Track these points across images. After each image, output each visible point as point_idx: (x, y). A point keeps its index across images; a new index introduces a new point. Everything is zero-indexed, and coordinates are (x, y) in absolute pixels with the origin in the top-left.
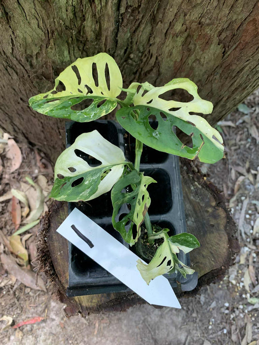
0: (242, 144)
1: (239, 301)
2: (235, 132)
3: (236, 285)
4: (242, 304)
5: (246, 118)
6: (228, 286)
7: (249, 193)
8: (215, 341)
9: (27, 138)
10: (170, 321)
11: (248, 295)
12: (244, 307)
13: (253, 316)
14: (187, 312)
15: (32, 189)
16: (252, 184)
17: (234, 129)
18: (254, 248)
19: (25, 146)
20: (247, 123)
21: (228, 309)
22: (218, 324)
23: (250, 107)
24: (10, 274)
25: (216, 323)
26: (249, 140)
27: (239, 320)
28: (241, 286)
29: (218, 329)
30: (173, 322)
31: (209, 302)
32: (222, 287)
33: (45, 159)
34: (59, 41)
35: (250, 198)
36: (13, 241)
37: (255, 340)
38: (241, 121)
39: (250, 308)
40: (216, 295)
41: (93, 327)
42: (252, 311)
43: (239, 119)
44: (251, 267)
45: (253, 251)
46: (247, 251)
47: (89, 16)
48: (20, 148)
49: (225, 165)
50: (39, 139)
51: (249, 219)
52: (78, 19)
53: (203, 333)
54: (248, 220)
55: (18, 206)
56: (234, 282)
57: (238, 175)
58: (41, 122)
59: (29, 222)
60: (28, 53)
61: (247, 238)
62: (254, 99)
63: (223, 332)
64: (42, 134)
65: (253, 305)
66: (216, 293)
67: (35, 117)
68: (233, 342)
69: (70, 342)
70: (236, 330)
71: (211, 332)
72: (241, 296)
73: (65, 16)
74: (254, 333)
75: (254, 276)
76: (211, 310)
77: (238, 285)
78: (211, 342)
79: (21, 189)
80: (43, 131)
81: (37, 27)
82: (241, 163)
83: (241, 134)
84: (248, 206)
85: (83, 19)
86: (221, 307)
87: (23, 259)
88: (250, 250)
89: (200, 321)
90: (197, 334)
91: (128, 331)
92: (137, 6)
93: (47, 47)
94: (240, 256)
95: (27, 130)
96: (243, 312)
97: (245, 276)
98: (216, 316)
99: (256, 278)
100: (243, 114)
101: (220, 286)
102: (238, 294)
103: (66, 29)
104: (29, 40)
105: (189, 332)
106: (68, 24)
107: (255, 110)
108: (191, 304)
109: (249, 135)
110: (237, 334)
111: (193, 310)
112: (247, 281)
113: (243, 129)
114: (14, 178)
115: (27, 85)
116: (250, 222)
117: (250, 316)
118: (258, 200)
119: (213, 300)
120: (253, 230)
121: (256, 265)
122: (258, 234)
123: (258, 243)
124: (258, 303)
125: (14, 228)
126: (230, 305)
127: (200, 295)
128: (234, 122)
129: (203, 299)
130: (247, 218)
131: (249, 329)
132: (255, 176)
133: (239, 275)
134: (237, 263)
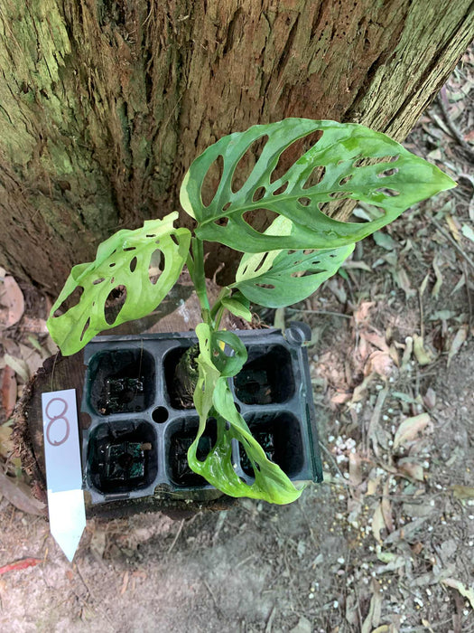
0: (380, 299)
1: (363, 556)
2: (370, 279)
3: (359, 530)
4: (369, 562)
5: (390, 257)
6: (345, 530)
7: (388, 379)
8: (319, 620)
9: (29, 276)
10: (245, 581)
11: (379, 548)
12: (370, 567)
13: (385, 582)
14: (274, 568)
15: (37, 356)
16: (396, 366)
17: (368, 275)
18: (394, 470)
19: (31, 288)
20: (391, 265)
21: (343, 568)
22: (326, 592)
23: (397, 239)
25: (323, 590)
26: (393, 293)
27: (361, 587)
28: (367, 533)
29: (325, 601)
30: (250, 583)
31: (312, 553)
32: (335, 531)
34: (54, 149)
35: (390, 387)
37: (386, 623)
38: (380, 261)
39: (381, 569)
40: (324, 544)
41: (120, 582)
42: (384, 574)
43: (378, 258)
44: (385, 502)
45: (392, 476)
46: (382, 474)
47: (92, 119)
48: (22, 291)
49: (351, 331)
50: (46, 277)
51: (388, 422)
52: (79, 122)
53: (300, 605)
54: (386, 424)
55: (13, 382)
56: (356, 524)
57: (372, 349)
58: (47, 253)
60: (16, 162)
61: (383, 454)
62: (404, 226)
63: (332, 605)
64: (51, 270)
65: (386, 564)
66: (324, 540)
67: (36, 245)
68: (348, 622)
69: (82, 604)
70: (355, 603)
71: (312, 604)
72: (366, 548)
73: (60, 120)
74: (384, 611)
75: (390, 516)
76: (314, 567)
77: (362, 529)
78: (311, 621)
79: (19, 355)
80: (50, 266)
81: (25, 131)
82: (376, 330)
83: (380, 283)
84: (388, 401)
85: (86, 122)
86: (332, 565)
87: (14, 465)
88: (386, 474)
89: (296, 584)
90: (289, 607)
91: (176, 593)
92: (147, 112)
93: (40, 155)
94: (367, 482)
95: (27, 264)
96: (369, 574)
97: (375, 515)
98: (322, 578)
99: (393, 521)
100: (385, 251)
101: (332, 530)
102: (361, 544)
103: (64, 134)
104: (16, 146)
105: (275, 602)
106: (65, 127)
107: (405, 245)
108: (282, 556)
109: (393, 286)
110: (357, 609)
111: (284, 565)
112: (378, 524)
113: (384, 274)
114: (10, 337)
115: (20, 202)
116: (389, 427)
117: (381, 582)
118: (405, 392)
119: (318, 551)
120: (393, 440)
121: (395, 499)
122: (402, 449)
123: (401, 462)
124: (395, 562)
125: (5, 416)
126: (346, 561)
127: (298, 542)
128: (369, 263)
129: (301, 548)
130: (385, 422)
131: (376, 605)
132: (401, 351)
133: (365, 513)
134: (363, 493)
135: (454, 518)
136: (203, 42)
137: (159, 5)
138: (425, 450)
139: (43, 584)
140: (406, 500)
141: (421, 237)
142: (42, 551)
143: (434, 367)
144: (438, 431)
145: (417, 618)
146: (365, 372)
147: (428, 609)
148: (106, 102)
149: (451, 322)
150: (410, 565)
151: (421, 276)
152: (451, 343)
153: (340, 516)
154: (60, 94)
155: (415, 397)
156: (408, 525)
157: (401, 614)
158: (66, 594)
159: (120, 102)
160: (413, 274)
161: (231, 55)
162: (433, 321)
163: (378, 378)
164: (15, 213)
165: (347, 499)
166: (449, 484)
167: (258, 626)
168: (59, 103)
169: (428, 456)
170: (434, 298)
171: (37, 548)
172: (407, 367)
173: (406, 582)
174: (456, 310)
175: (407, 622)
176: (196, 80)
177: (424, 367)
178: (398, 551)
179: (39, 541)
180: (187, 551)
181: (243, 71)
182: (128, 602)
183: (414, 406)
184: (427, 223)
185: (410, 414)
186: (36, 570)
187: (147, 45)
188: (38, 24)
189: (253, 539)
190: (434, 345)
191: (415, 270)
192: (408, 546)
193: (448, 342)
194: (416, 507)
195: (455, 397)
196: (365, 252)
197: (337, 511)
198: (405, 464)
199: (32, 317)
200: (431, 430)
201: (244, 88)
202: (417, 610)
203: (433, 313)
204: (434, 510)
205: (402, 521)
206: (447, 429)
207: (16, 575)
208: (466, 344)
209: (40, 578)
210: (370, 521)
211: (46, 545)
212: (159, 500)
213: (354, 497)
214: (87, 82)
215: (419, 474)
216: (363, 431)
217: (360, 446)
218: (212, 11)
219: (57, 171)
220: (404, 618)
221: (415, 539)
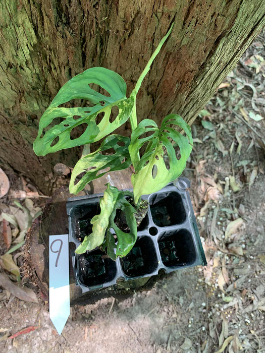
0: (209, 158)
1: (215, 300)
2: (202, 148)
3: (211, 286)
4: (218, 303)
5: (212, 134)
6: (204, 288)
7: (218, 202)
8: (195, 338)
9: (12, 167)
10: (153, 323)
11: (223, 295)
12: (220, 306)
13: (229, 313)
14: (168, 313)
15: (21, 212)
16: (221, 193)
17: (201, 145)
18: (226, 251)
19: (12, 173)
20: (213, 139)
21: (205, 308)
22: (197, 323)
23: (215, 124)
24: (4, 289)
25: (195, 322)
26: (216, 154)
27: (216, 317)
28: (216, 287)
29: (198, 327)
30: (156, 323)
31: (187, 303)
32: (199, 288)
33: (30, 184)
34: (28, 98)
35: (220, 206)
36: (5, 259)
37: (231, 335)
38: (207, 137)
40: (193, 297)
41: (83, 332)
42: (227, 308)
43: (205, 135)
44: (224, 269)
45: (226, 255)
46: (220, 254)
47: (49, 79)
48: (7, 175)
49: (195, 178)
50: (23, 167)
51: (221, 225)
52: (42, 81)
53: (184, 332)
54: (220, 227)
55: (8, 228)
56: (209, 284)
57: (208, 186)
58: (23, 155)
59: (19, 242)
60: (6, 107)
61: (220, 243)
62: (218, 116)
63: (202, 329)
64: (25, 163)
65: (228, 303)
66: (193, 294)
67: (17, 151)
68: (211, 337)
69: (63, 348)
70: (214, 326)
71: (190, 330)
72: (216, 295)
73: (31, 81)
74: (230, 329)
75: (228, 277)
76: (190, 310)
77: (213, 286)
78: (191, 339)
79: (10, 212)
80: (25, 161)
81: (11, 90)
82: (209, 175)
83: (208, 149)
84: (219, 214)
85: (46, 81)
86: (199, 307)
87: (15, 276)
88: (222, 254)
89: (181, 320)
90: (178, 333)
91: (115, 335)
93: (20, 102)
94: (213, 260)
96: (220, 310)
97: (219, 277)
98: (194, 315)
99: (229, 279)
100: (209, 131)
101: (197, 288)
102: (213, 294)
103: (33, 89)
104: (6, 98)
105: (171, 332)
106: (34, 85)
107: (220, 127)
108: (171, 306)
109: (215, 150)
110: (215, 330)
111: (173, 311)
112: (221, 281)
113: (210, 144)
114: (3, 202)
115: (8, 128)
116: (222, 228)
117: (226, 313)
118: (228, 208)
119: (191, 301)
120: (224, 235)
121: (229, 267)
122: (229, 239)
123: (230, 246)
124: (233, 301)
125: (6, 248)
126: (206, 305)
127: (179, 297)
128: (201, 138)
129: (181, 300)
130: (219, 225)
131: (225, 325)
132: (223, 186)
133: (214, 277)
134: (212, 266)
135: (261, 273)
136: (115, 31)
137: (90, 12)
138: (242, 238)
139: (40, 339)
140: (235, 267)
141: (228, 121)
142: (37, 321)
143: (242, 192)
144: (248, 227)
145: (247, 330)
146: (205, 199)
147: (253, 324)
148: (59, 69)
149: (248, 166)
150: (240, 302)
151: (230, 143)
152: (249, 178)
153: (200, 280)
154: (31, 67)
155: (233, 210)
156: (238, 281)
157: (239, 329)
158: (54, 344)
159: (67, 68)
160: (226, 142)
161: (133, 38)
162: (238, 167)
163: (213, 202)
164: (5, 135)
165: (203, 270)
166: (257, 255)
167: (163, 346)
168: (30, 72)
169: (244, 241)
170: (238, 154)
171: (34, 320)
172: (228, 194)
173: (240, 312)
174: (250, 159)
175: (243, 333)
176: (111, 52)
177: (236, 192)
178: (234, 295)
179: (35, 316)
180: (119, 311)
181: (140, 46)
182: (89, 343)
183: (233, 215)
184: (230, 113)
185: (232, 219)
186: (35, 332)
187: (83, 36)
188: (17, 28)
189: (154, 299)
190: (241, 180)
191: (226, 140)
192: (239, 292)
193: (248, 177)
194: (241, 270)
195: (255, 207)
196: (198, 133)
197: (198, 277)
198: (232, 247)
199: (14, 190)
200: (244, 227)
201: (141, 55)
202: (247, 326)
203: (238, 162)
204: (251, 270)
205: (234, 278)
206: (253, 225)
207: (24, 337)
208: (257, 177)
209: (38, 337)
210: (217, 281)
211: (39, 318)
212: (111, 291)
213: (207, 269)
214: (46, 58)
215: (240, 252)
216: (208, 232)
217: (207, 240)
218: (121, 14)
219: (30, 110)
220: (241, 331)
221: (242, 288)
